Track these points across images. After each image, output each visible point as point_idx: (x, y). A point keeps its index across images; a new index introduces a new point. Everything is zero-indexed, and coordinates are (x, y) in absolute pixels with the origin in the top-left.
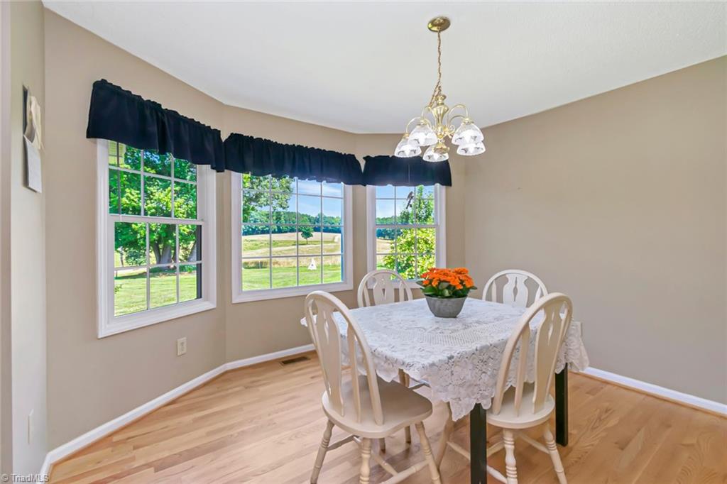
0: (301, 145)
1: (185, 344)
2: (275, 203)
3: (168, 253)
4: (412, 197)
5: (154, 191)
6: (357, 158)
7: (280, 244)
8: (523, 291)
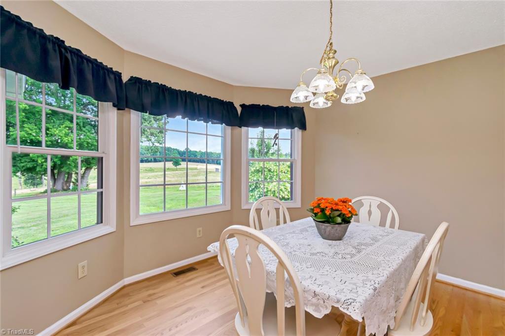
0: (192, 91)
1: (86, 269)
2: (153, 139)
3: (62, 177)
4: (277, 138)
5: (50, 127)
6: (235, 105)
7: (156, 170)
8: (377, 214)
